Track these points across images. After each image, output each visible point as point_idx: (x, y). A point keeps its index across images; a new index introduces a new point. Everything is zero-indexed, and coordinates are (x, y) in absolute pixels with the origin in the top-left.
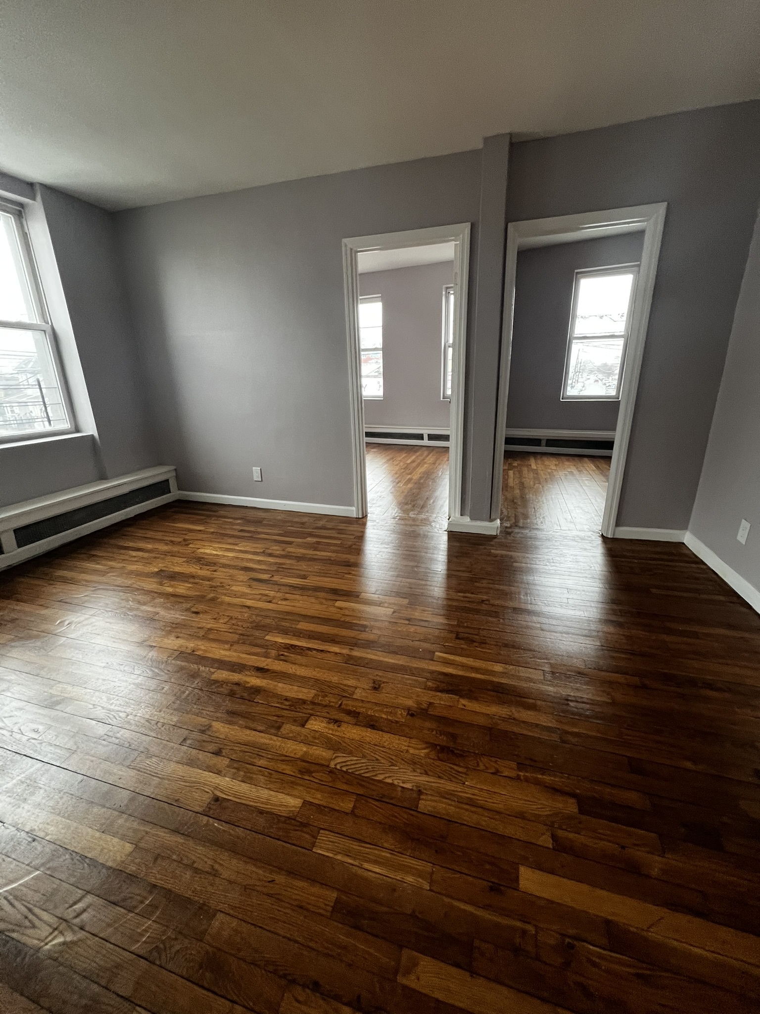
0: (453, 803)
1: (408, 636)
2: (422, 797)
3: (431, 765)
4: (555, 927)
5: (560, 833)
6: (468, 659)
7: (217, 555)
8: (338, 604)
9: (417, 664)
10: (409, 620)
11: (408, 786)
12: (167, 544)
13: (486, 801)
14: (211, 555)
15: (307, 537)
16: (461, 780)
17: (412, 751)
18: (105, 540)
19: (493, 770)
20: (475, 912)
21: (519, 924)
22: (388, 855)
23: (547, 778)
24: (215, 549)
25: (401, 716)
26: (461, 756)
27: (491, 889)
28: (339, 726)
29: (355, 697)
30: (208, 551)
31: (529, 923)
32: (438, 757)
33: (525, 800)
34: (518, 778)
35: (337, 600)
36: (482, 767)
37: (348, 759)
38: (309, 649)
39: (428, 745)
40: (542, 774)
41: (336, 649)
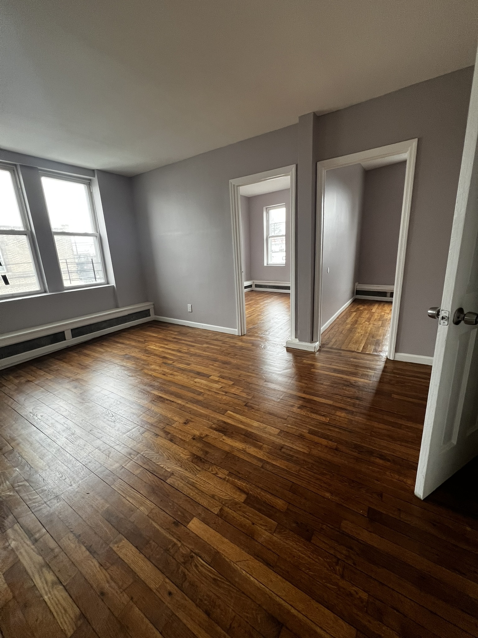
0: (184, 482)
1: (220, 400)
2: (172, 476)
3: (186, 463)
4: (190, 547)
5: (226, 509)
6: (243, 417)
7: (155, 349)
8: (196, 380)
9: (214, 415)
10: (226, 392)
11: (169, 470)
12: (136, 342)
13: (200, 485)
14: (152, 349)
15: (204, 344)
16: (195, 473)
17: (182, 455)
18: (111, 338)
19: (214, 472)
20: (159, 529)
21: (175, 540)
22: (140, 496)
23: (239, 483)
24: (156, 346)
25: (188, 439)
26: (204, 462)
27: (174, 523)
28: (157, 437)
29: (173, 426)
30: (152, 347)
31: (180, 541)
32: (192, 460)
33: (220, 490)
34: (224, 479)
35: (196, 378)
36: (210, 470)
37: (151, 452)
38: (167, 400)
39: (191, 454)
40: (238, 480)
41: (179, 402)
